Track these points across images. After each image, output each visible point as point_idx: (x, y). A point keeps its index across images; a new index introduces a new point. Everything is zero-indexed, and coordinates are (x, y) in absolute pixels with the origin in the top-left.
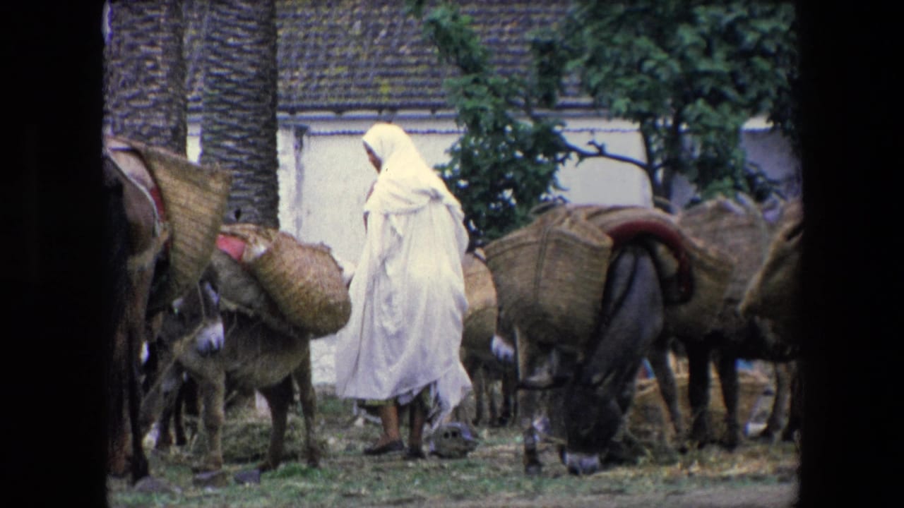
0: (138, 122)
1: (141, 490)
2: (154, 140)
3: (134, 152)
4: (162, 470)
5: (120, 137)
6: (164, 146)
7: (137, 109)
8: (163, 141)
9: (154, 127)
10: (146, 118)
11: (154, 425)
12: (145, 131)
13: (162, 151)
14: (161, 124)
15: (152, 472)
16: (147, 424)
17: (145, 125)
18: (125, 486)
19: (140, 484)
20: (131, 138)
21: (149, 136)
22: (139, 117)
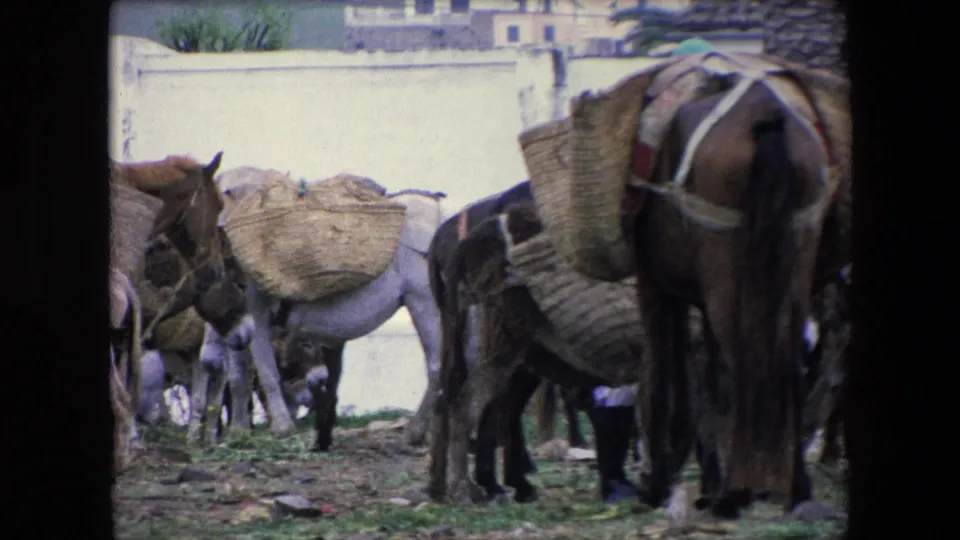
0: (798, 36)
1: (800, 518)
2: (816, 61)
3: (788, 75)
4: (827, 490)
5: (774, 58)
6: (828, 67)
7: (796, 19)
8: (828, 61)
9: (817, 43)
10: (808, 31)
11: (820, 432)
12: (806, 49)
13: (825, 74)
14: (825, 39)
15: (816, 492)
16: (812, 429)
17: (804, 41)
18: (780, 513)
19: (800, 509)
20: (789, 58)
21: (809, 56)
22: (799, 31)
